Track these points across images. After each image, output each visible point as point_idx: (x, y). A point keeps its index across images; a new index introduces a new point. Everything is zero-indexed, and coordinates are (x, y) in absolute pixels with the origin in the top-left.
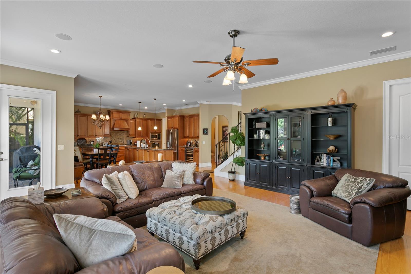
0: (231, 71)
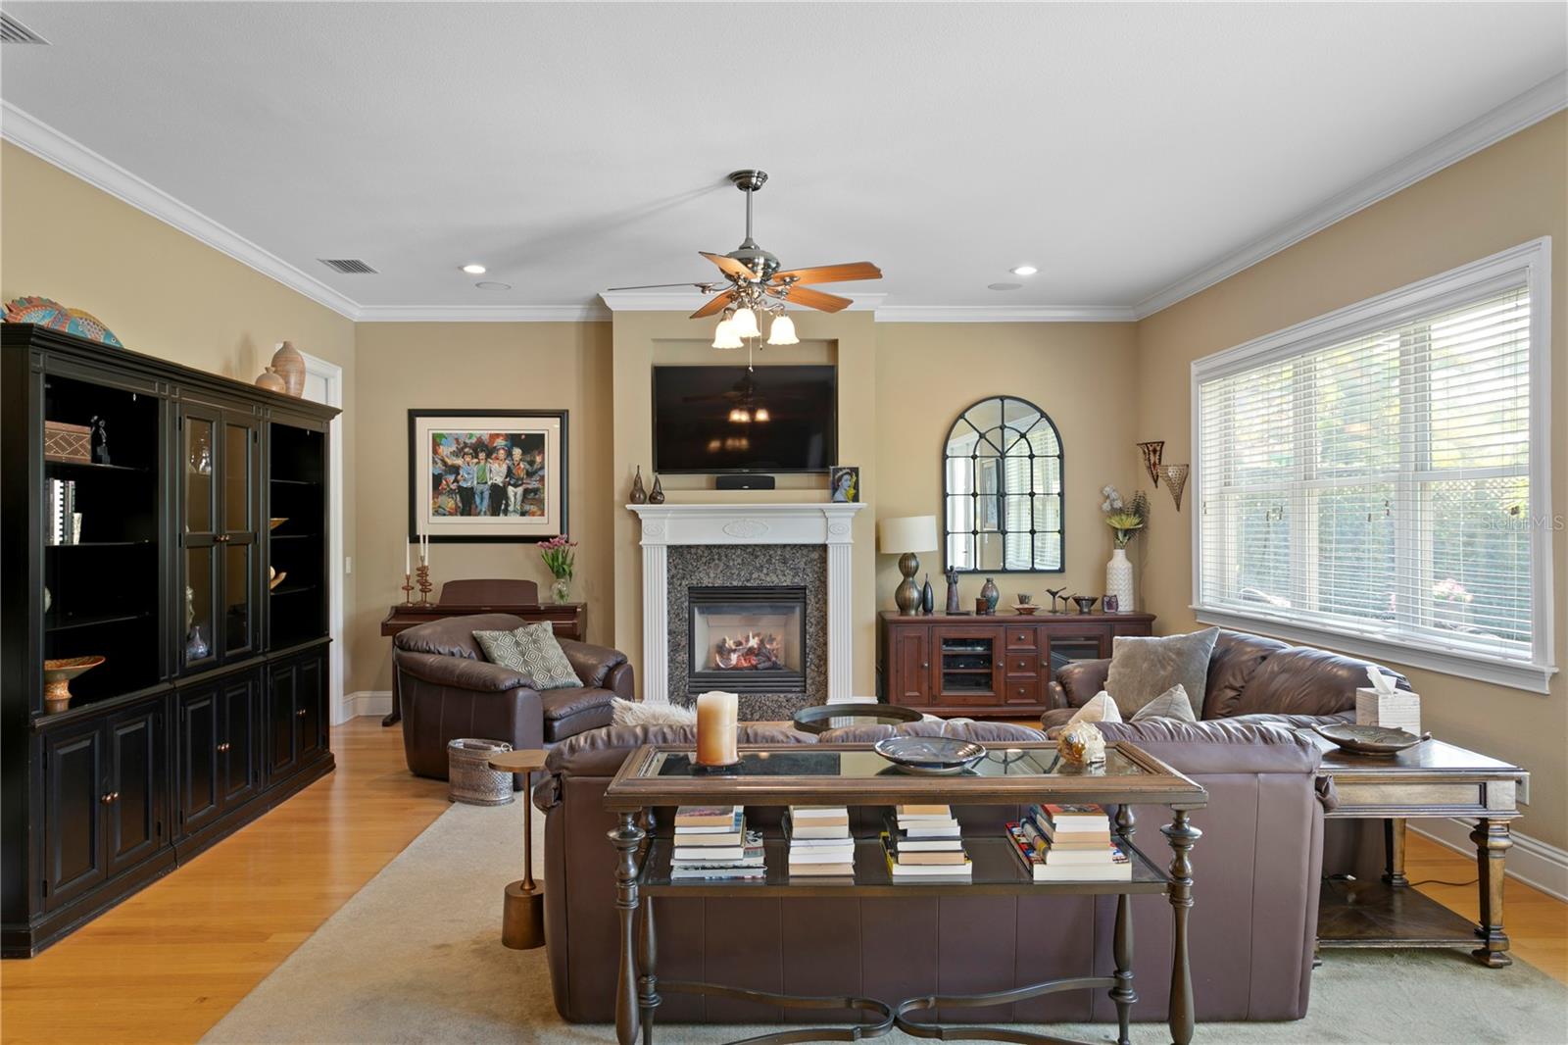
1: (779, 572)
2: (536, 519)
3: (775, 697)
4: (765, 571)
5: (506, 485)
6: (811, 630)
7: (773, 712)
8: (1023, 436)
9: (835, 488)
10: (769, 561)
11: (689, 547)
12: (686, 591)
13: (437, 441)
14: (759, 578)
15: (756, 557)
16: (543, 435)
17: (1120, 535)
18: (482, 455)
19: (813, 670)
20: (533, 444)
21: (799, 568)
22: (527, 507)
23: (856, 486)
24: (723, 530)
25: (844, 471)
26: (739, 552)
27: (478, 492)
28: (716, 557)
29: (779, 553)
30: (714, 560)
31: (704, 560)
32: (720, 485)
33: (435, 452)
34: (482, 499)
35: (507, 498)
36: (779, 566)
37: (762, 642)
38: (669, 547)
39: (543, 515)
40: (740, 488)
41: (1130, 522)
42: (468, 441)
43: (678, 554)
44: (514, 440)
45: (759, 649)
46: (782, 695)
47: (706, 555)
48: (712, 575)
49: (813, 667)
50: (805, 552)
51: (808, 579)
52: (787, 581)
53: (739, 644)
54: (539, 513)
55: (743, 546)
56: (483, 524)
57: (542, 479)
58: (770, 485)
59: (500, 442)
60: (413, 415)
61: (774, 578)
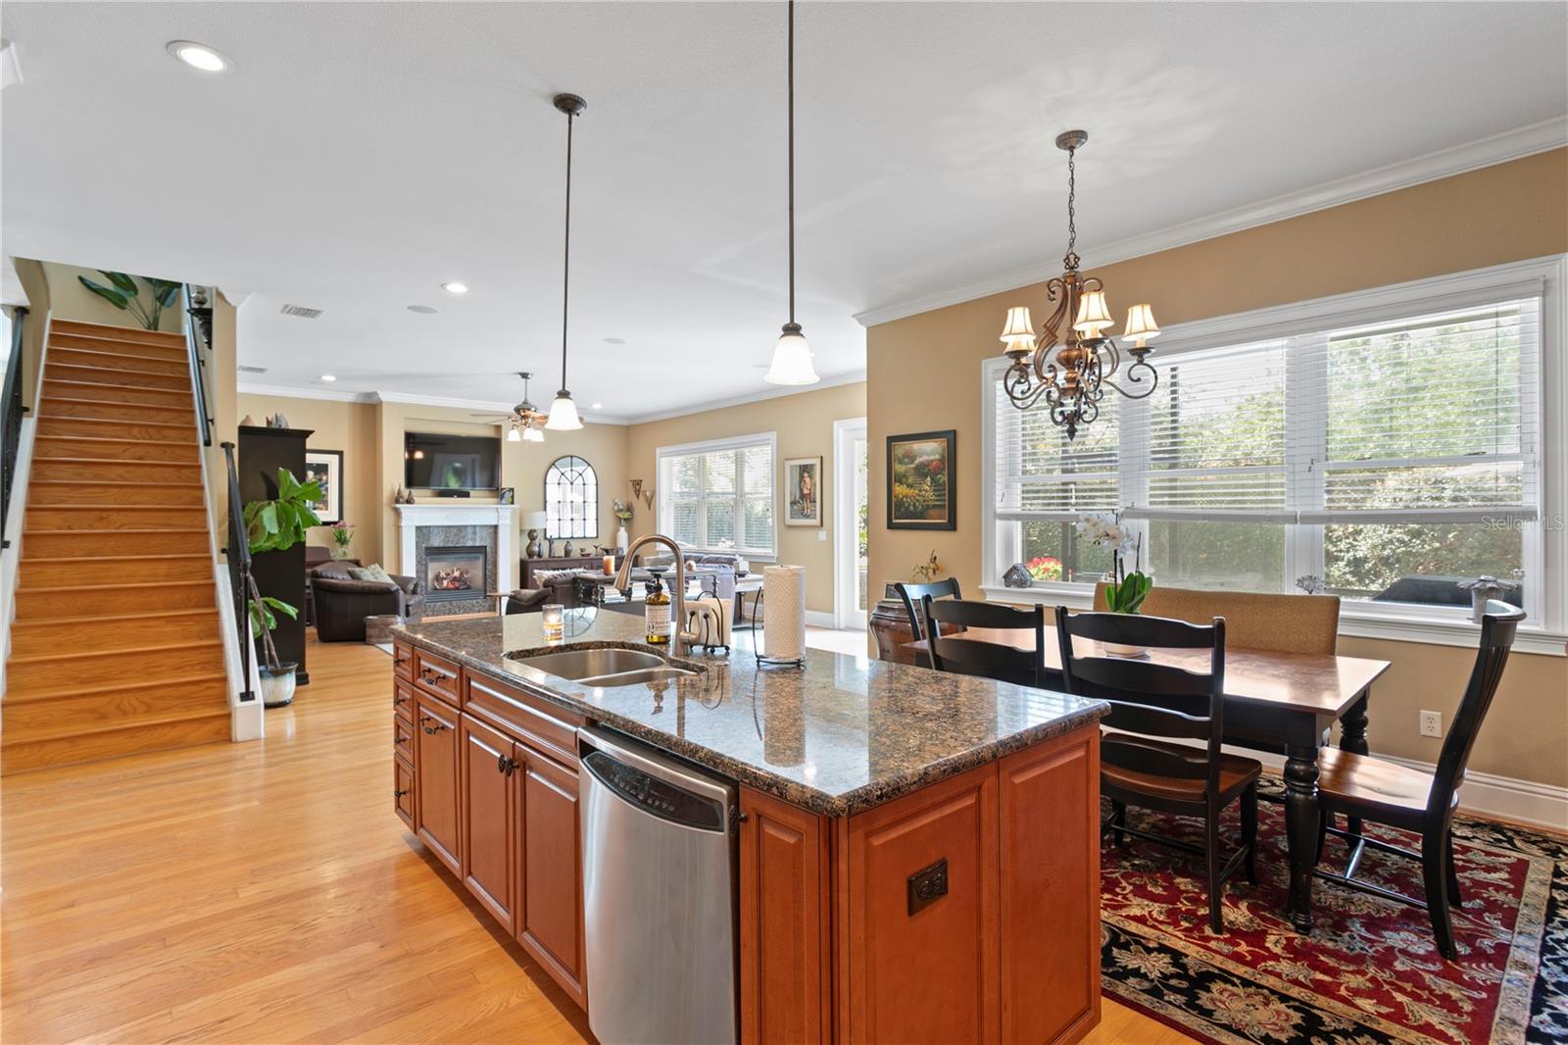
1: (472, 539)
2: (324, 512)
4: (465, 539)
6: (489, 567)
8: (580, 475)
9: (502, 498)
10: (467, 534)
11: (426, 526)
12: (424, 550)
14: (462, 542)
15: (461, 532)
16: (328, 464)
17: (622, 521)
19: (490, 587)
20: (321, 469)
21: (482, 537)
23: (513, 497)
24: (446, 518)
25: (507, 490)
26: (452, 529)
28: (439, 532)
29: (472, 529)
31: (433, 534)
32: (441, 495)
36: (472, 536)
37: (462, 573)
38: (417, 527)
40: (452, 496)
41: (627, 515)
43: (421, 530)
45: (460, 577)
47: (435, 531)
48: (435, 541)
49: (490, 585)
50: (486, 529)
51: (487, 543)
52: (476, 544)
53: (449, 574)
55: (454, 526)
57: (327, 489)
58: (467, 495)
61: (470, 542)
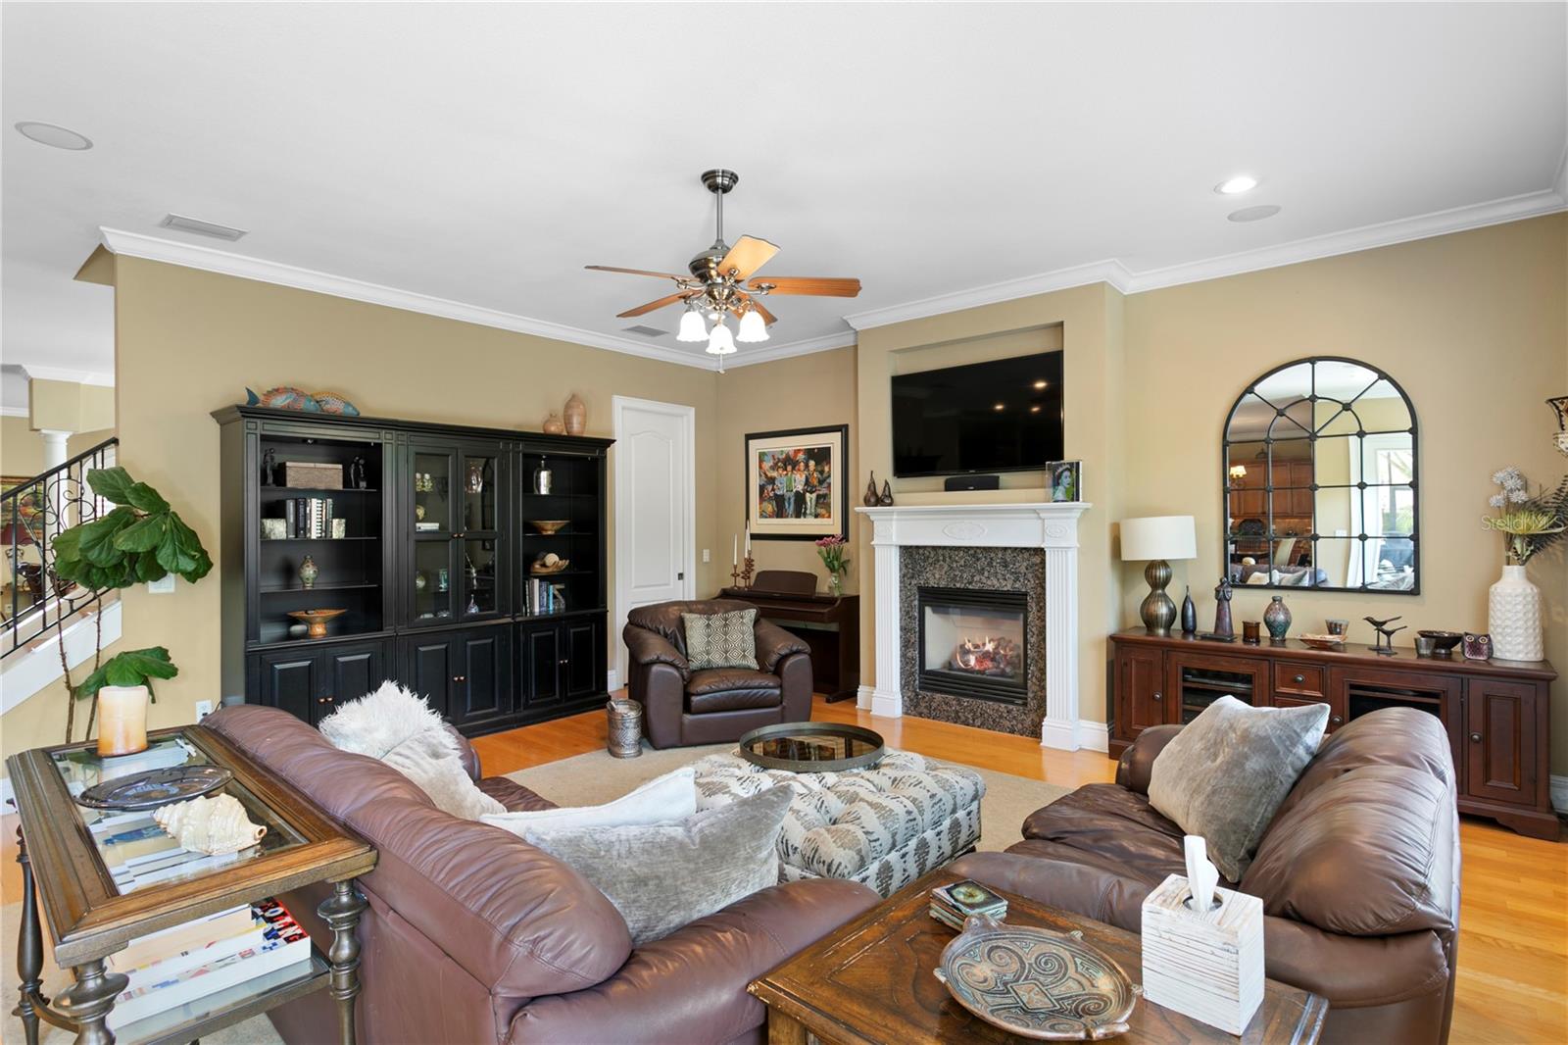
0: (744, 318)
1: (999, 576)
2: (825, 521)
3: (996, 706)
4: (986, 574)
5: (805, 491)
6: (1033, 640)
7: (994, 721)
8: (1347, 408)
9: (1055, 486)
10: (990, 565)
11: (918, 547)
12: (915, 590)
13: (762, 456)
14: (980, 581)
15: (978, 560)
16: (829, 448)
17: (1518, 544)
18: (789, 468)
19: (1034, 684)
20: (821, 456)
21: (1020, 573)
22: (819, 511)
23: (1076, 484)
24: (943, 531)
25: (1064, 467)
26: (962, 553)
27: (787, 498)
28: (941, 558)
29: (1000, 556)
30: (938, 561)
31: (930, 561)
32: (950, 487)
33: (760, 467)
34: (789, 504)
35: (805, 503)
36: (1000, 570)
37: (997, 647)
38: (901, 547)
39: (829, 517)
40: (966, 489)
42: (780, 457)
43: (911, 555)
44: (811, 454)
45: (994, 653)
46: (1003, 705)
47: (932, 555)
48: (937, 576)
49: (1034, 680)
50: (1026, 555)
51: (1029, 585)
52: (1008, 586)
53: (976, 646)
54: (827, 515)
55: (966, 548)
56: (790, 525)
57: (829, 486)
58: (994, 485)
59: (801, 456)
60: (749, 437)
61: (995, 582)
